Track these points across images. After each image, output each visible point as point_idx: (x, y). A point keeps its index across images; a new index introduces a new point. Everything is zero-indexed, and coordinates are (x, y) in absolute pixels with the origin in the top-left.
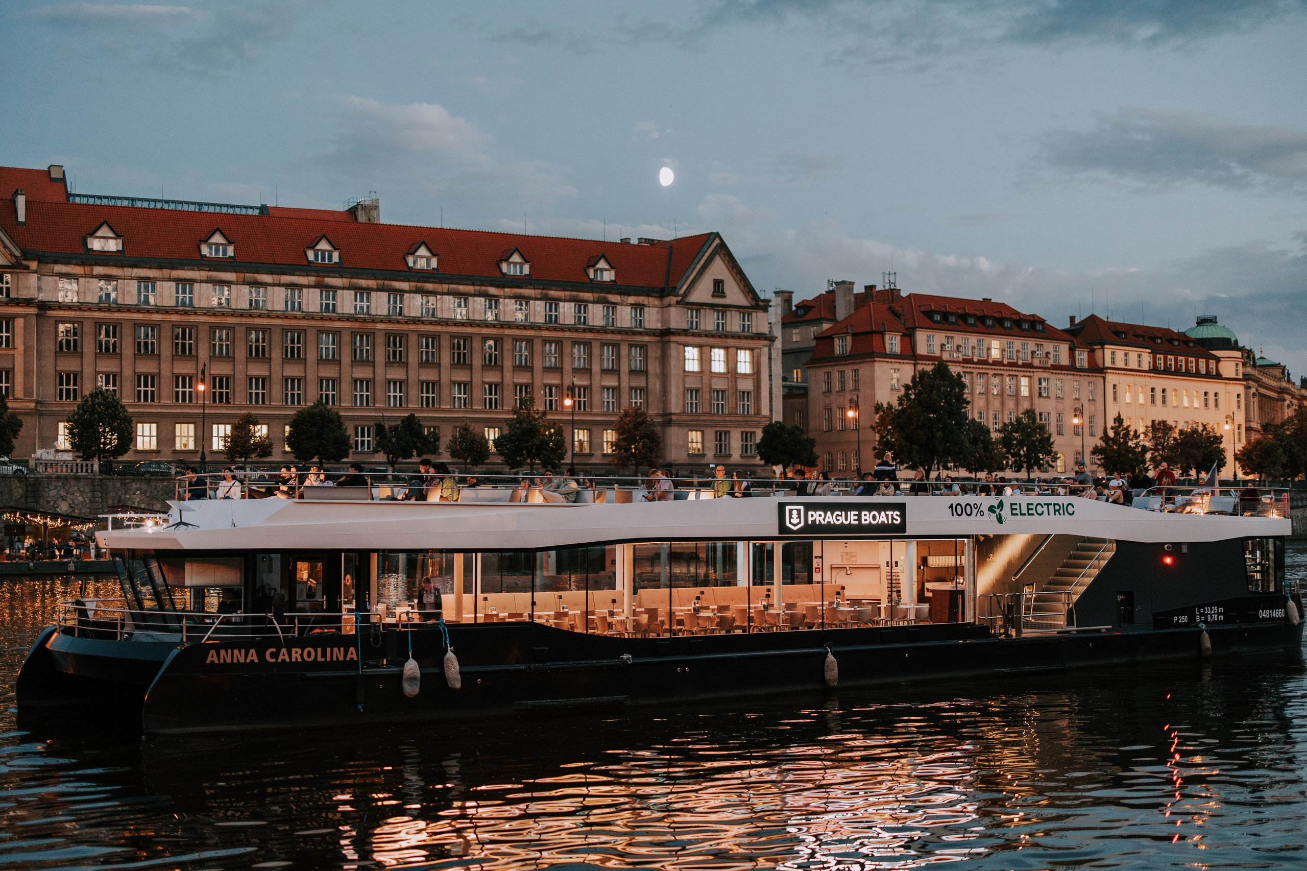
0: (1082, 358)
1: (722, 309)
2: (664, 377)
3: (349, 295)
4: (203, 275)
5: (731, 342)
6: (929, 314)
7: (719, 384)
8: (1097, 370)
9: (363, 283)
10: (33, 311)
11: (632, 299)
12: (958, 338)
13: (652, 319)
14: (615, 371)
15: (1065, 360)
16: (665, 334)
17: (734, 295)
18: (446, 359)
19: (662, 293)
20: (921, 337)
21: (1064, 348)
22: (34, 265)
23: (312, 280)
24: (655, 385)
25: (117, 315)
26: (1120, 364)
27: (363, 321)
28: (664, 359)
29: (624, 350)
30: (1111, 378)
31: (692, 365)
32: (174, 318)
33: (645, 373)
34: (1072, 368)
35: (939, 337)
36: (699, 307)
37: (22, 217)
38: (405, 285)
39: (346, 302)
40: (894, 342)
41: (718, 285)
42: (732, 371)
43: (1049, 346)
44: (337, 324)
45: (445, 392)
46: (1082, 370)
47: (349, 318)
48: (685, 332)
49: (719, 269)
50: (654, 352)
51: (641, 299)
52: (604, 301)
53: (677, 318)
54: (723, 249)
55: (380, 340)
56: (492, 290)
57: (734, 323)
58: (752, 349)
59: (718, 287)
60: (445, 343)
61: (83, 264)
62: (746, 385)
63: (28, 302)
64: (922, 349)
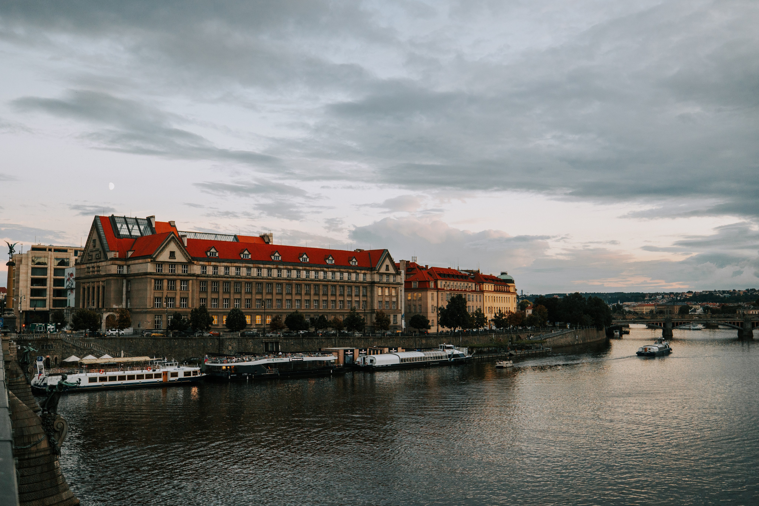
0: (478, 288)
1: (388, 275)
2: (372, 297)
3: (285, 271)
4: (244, 265)
5: (391, 286)
6: (440, 275)
7: (387, 299)
8: (482, 291)
9: (289, 267)
10: (195, 278)
11: (363, 272)
12: (448, 282)
13: (368, 278)
14: (358, 295)
15: (474, 289)
16: (373, 283)
17: (392, 270)
18: (312, 292)
19: (372, 269)
20: (439, 282)
21: (474, 284)
22: (195, 262)
23: (275, 266)
24: (369, 299)
25: (218, 279)
26: (487, 290)
27: (289, 279)
28: (372, 291)
29: (361, 288)
30: (485, 294)
31: (380, 294)
32: (235, 279)
33: (366, 296)
34: (475, 291)
35: (444, 282)
36: (382, 274)
37: (186, 245)
38: (301, 268)
39: (285, 274)
40: (432, 285)
41: (387, 266)
42: (390, 296)
43: (470, 284)
44: (282, 281)
45: (312, 303)
46: (478, 292)
47: (286, 279)
48: (378, 283)
49: (387, 262)
50: (369, 289)
51: (366, 272)
52: (355, 272)
53: (376, 278)
54: (389, 256)
55: (294, 286)
56: (325, 269)
57: (391, 279)
58: (395, 288)
59: (387, 268)
60: (312, 287)
61: (208, 262)
62: (394, 299)
63: (193, 275)
64: (439, 287)
